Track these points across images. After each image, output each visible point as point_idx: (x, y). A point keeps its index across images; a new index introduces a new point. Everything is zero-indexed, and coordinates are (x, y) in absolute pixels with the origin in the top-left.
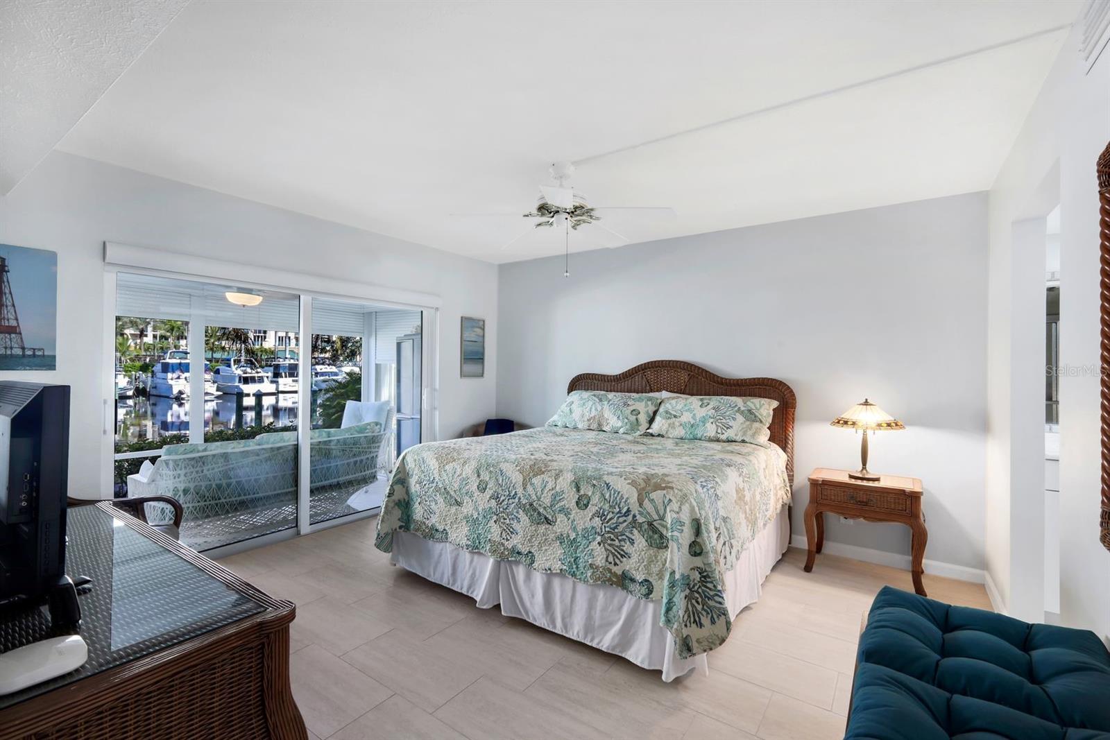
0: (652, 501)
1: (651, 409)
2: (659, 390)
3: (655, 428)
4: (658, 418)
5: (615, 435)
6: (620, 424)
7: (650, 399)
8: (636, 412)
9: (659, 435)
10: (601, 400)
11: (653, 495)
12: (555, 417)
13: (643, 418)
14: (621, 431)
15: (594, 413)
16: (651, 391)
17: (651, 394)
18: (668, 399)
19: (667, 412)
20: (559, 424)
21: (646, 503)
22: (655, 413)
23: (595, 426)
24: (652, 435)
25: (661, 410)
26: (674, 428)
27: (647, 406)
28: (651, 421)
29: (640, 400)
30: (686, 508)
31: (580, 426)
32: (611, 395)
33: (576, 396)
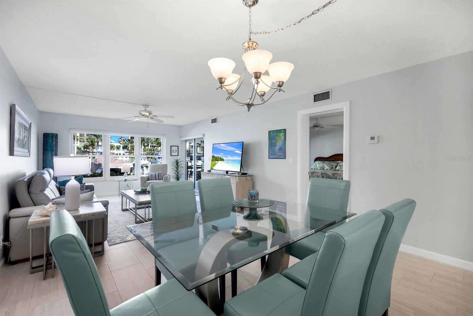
0: (335, 176)
1: (336, 165)
2: (338, 161)
3: (337, 169)
4: (338, 167)
5: (327, 171)
6: (328, 168)
7: (336, 163)
8: (332, 165)
9: (338, 170)
10: (323, 163)
11: (335, 175)
12: (312, 167)
13: (334, 167)
14: (329, 169)
15: (322, 166)
16: (336, 161)
17: (336, 162)
18: (340, 163)
19: (340, 165)
20: (313, 168)
21: (334, 176)
22: (337, 166)
23: (322, 168)
24: (336, 170)
25: (338, 165)
26: (341, 169)
27: (335, 164)
28: (336, 167)
29: (333, 163)
30: (341, 177)
31: (318, 169)
32: (326, 162)
33: (317, 162)
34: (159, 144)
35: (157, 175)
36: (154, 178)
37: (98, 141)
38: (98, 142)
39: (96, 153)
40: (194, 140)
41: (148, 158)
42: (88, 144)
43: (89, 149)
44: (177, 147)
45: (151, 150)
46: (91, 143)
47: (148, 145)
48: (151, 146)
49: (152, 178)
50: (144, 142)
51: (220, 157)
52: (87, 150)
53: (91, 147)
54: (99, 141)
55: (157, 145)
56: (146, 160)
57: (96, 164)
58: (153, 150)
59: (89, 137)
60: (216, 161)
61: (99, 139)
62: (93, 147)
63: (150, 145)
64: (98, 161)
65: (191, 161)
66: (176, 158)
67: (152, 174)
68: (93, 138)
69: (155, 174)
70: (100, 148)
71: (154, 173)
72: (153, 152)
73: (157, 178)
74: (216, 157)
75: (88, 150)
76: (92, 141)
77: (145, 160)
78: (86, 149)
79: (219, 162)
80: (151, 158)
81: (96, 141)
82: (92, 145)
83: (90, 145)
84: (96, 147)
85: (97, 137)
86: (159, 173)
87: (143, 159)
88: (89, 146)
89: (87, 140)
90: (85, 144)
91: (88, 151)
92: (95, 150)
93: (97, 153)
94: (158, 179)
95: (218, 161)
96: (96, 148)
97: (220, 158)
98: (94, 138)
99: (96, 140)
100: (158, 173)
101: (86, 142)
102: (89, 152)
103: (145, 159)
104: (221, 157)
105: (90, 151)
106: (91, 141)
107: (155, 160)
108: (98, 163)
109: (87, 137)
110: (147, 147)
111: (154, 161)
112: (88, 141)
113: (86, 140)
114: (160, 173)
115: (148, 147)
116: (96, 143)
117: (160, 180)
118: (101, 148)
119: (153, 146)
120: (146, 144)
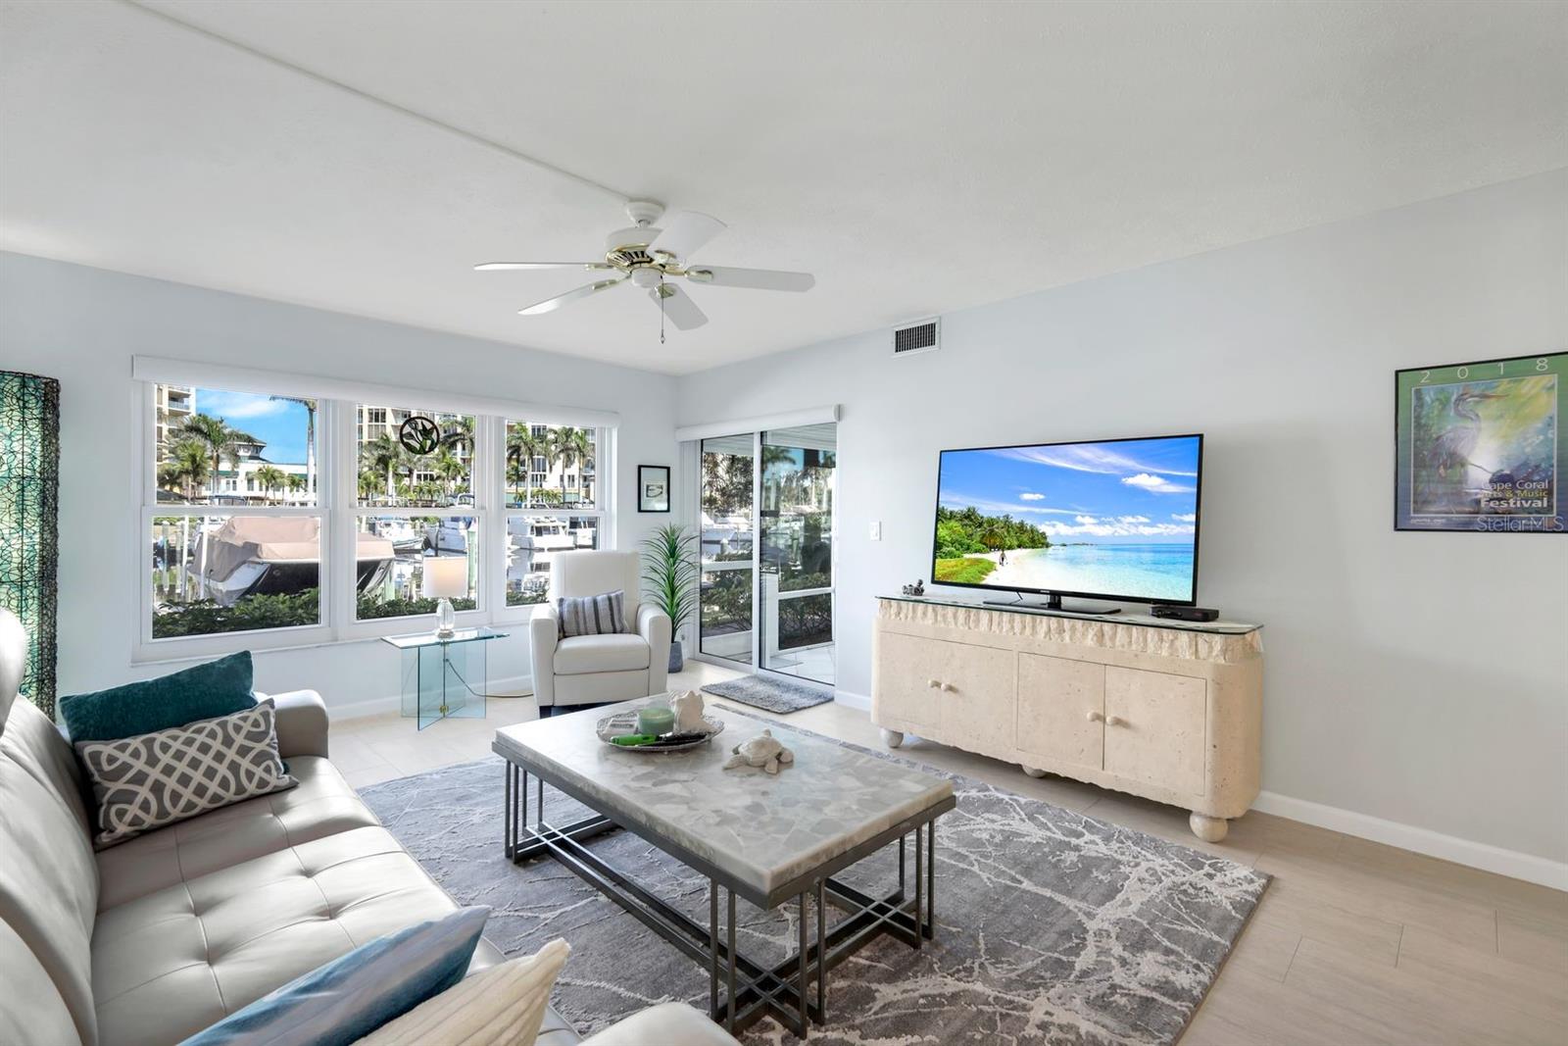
34: (452, 468)
35: (603, 607)
36: (592, 624)
37: (218, 456)
38: (218, 460)
39: (211, 498)
40: (757, 438)
41: (413, 519)
42: (177, 466)
43: (180, 485)
44: (665, 471)
45: (421, 490)
46: (188, 465)
47: (411, 471)
48: (419, 477)
49: (582, 622)
50: (397, 462)
51: (1016, 521)
52: (171, 489)
53: (190, 479)
54: (222, 456)
55: (444, 474)
56: (408, 527)
57: (231, 545)
58: (429, 491)
59: (182, 442)
60: (992, 547)
61: (221, 450)
62: (199, 478)
63: (415, 473)
64: (237, 533)
65: (572, 530)
66: (666, 521)
67: (576, 605)
68: (198, 446)
69: (595, 603)
70: (223, 482)
71: (588, 599)
72: (427, 497)
73: (605, 624)
74: (991, 522)
75: (176, 490)
76: (193, 458)
77: (402, 526)
78: (167, 488)
79: (1007, 552)
80: (426, 519)
81: (211, 458)
82: (196, 470)
83: (187, 472)
84: (206, 479)
85: (214, 442)
86: (613, 595)
87: (394, 524)
88: (181, 473)
89: (172, 451)
90: (167, 468)
91: (176, 494)
92: (204, 492)
93: (217, 500)
94: (611, 629)
95: (1001, 547)
96: (207, 481)
97: (1022, 528)
98: (200, 444)
99: (208, 453)
100: (610, 599)
101: (167, 461)
102: (181, 498)
103: (402, 522)
104: (1029, 523)
105: (184, 493)
106: (190, 455)
107: (440, 526)
108: (239, 543)
109: (173, 440)
110: (407, 479)
111: (437, 528)
112: (177, 457)
113: (167, 452)
114: (617, 597)
115: (411, 481)
116: (211, 463)
117: (621, 632)
118: (228, 483)
119: (426, 476)
120: (402, 471)
